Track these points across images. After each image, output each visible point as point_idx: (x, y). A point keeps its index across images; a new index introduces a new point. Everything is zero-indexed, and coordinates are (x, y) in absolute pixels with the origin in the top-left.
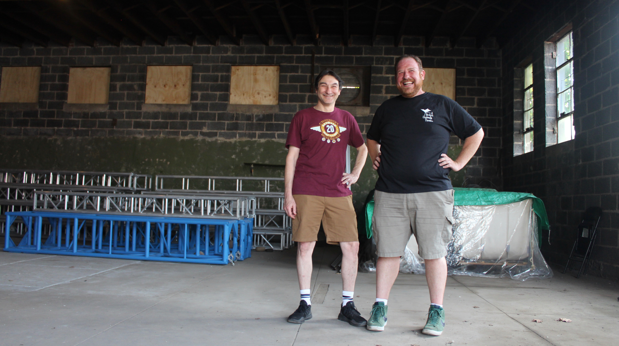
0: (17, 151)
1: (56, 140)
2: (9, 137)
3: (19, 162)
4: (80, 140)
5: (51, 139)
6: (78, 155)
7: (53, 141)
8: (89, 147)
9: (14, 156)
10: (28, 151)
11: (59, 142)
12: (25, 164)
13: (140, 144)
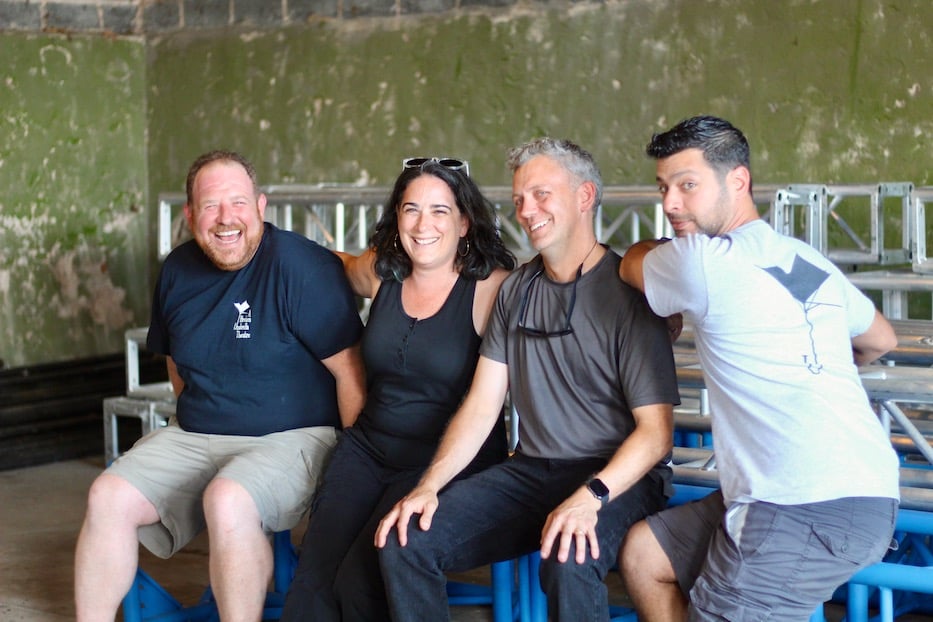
0: (383, 85)
1: (524, 23)
2: (352, 27)
3: (391, 132)
4: (622, 17)
5: (503, 19)
6: (616, 84)
7: (513, 31)
8: (660, 46)
9: (374, 107)
10: (423, 81)
11: (536, 34)
12: (415, 141)
13: (882, 15)
